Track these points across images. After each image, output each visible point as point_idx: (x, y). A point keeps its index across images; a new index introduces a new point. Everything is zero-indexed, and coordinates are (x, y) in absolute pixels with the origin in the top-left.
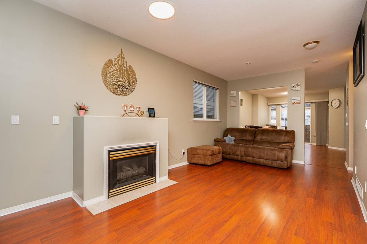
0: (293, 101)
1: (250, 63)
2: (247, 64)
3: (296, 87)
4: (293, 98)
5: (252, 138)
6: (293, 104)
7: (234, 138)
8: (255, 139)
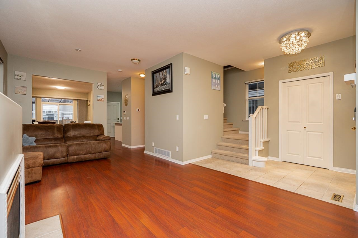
0: (99, 98)
1: (80, 51)
2: (77, 50)
3: (101, 86)
4: (98, 96)
5: (62, 135)
6: (99, 100)
7: (34, 138)
8: (65, 136)
